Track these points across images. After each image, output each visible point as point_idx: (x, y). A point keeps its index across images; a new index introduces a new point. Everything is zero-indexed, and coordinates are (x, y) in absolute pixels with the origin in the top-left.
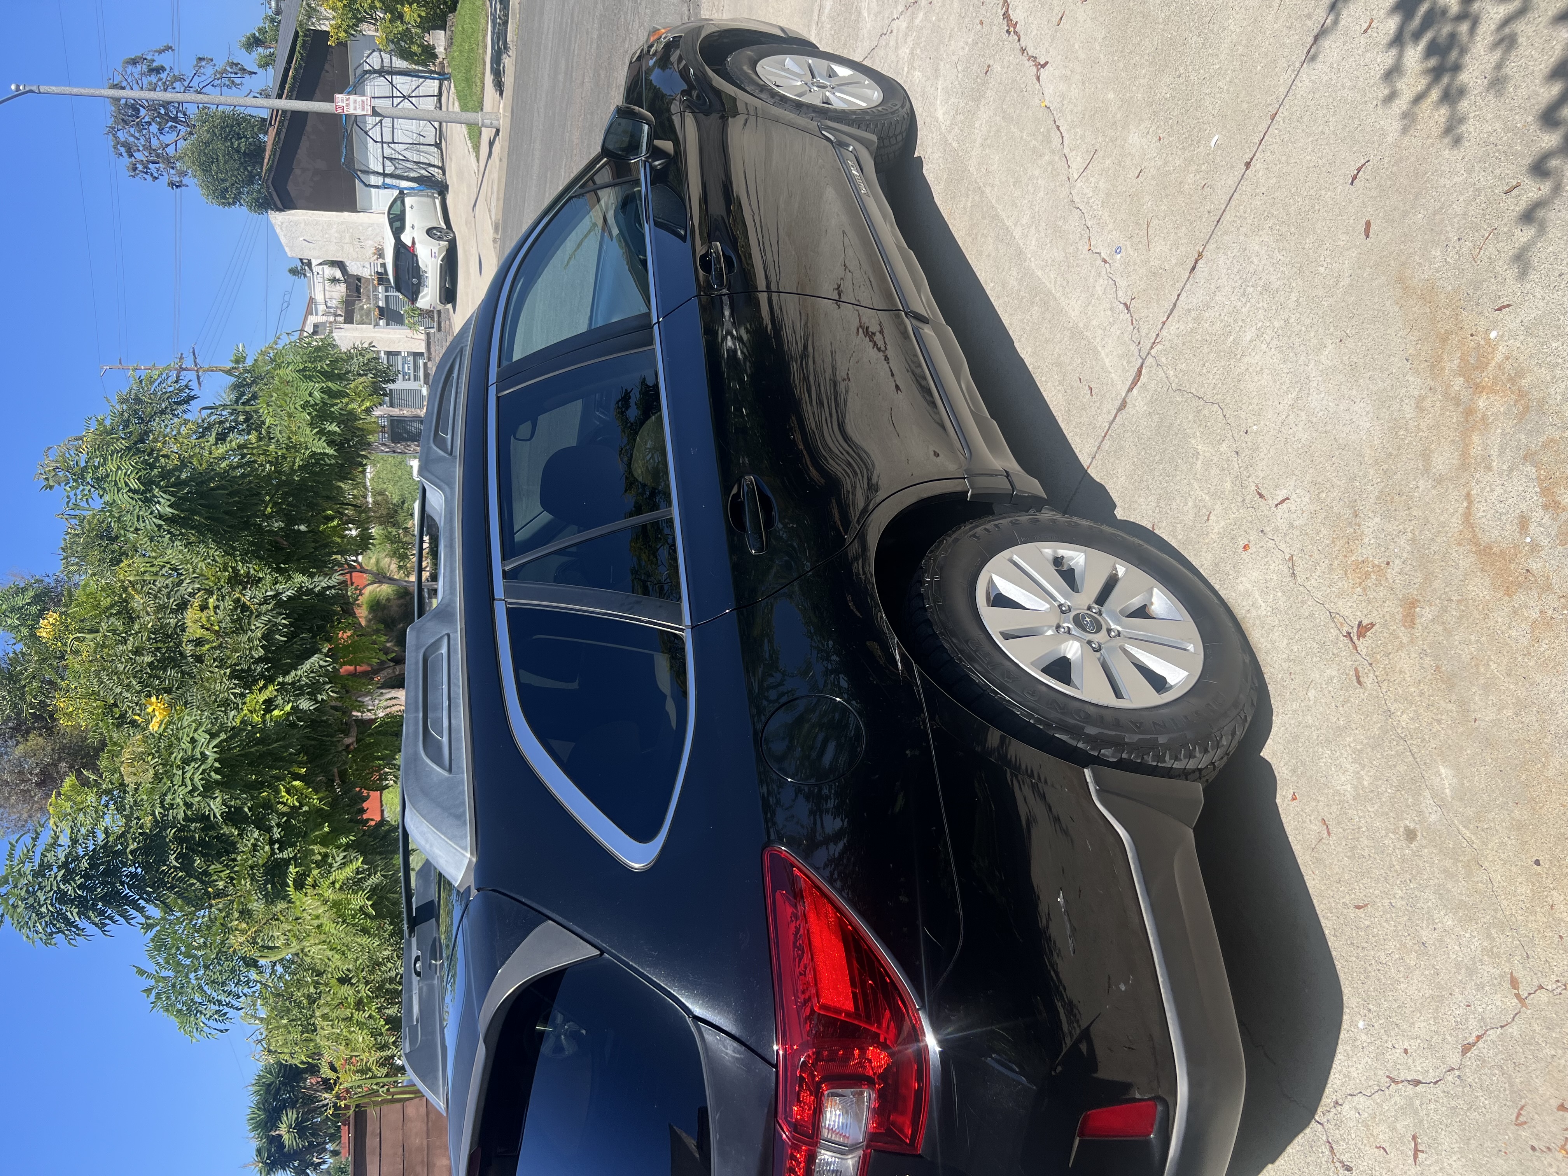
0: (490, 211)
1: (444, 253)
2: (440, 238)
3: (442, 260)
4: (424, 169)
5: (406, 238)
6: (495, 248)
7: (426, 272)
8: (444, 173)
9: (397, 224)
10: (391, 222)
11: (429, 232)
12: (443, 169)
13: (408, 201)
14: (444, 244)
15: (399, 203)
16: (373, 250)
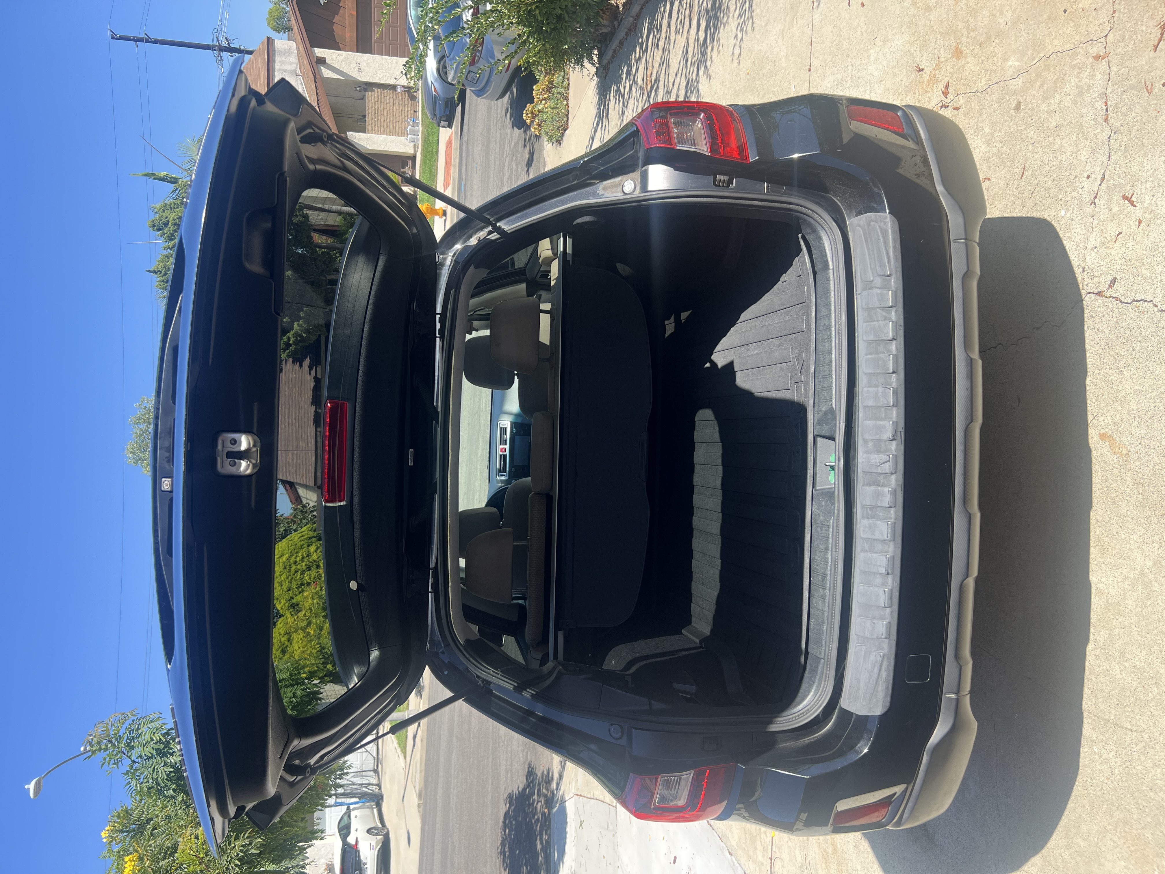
0: (415, 787)
1: (380, 845)
2: (377, 834)
3: (378, 851)
4: (366, 787)
5: (351, 840)
6: (419, 812)
7: (366, 864)
8: (380, 789)
9: (345, 832)
10: (340, 830)
11: (369, 831)
12: (379, 785)
13: (353, 814)
14: (380, 837)
15: (346, 818)
16: (324, 866)
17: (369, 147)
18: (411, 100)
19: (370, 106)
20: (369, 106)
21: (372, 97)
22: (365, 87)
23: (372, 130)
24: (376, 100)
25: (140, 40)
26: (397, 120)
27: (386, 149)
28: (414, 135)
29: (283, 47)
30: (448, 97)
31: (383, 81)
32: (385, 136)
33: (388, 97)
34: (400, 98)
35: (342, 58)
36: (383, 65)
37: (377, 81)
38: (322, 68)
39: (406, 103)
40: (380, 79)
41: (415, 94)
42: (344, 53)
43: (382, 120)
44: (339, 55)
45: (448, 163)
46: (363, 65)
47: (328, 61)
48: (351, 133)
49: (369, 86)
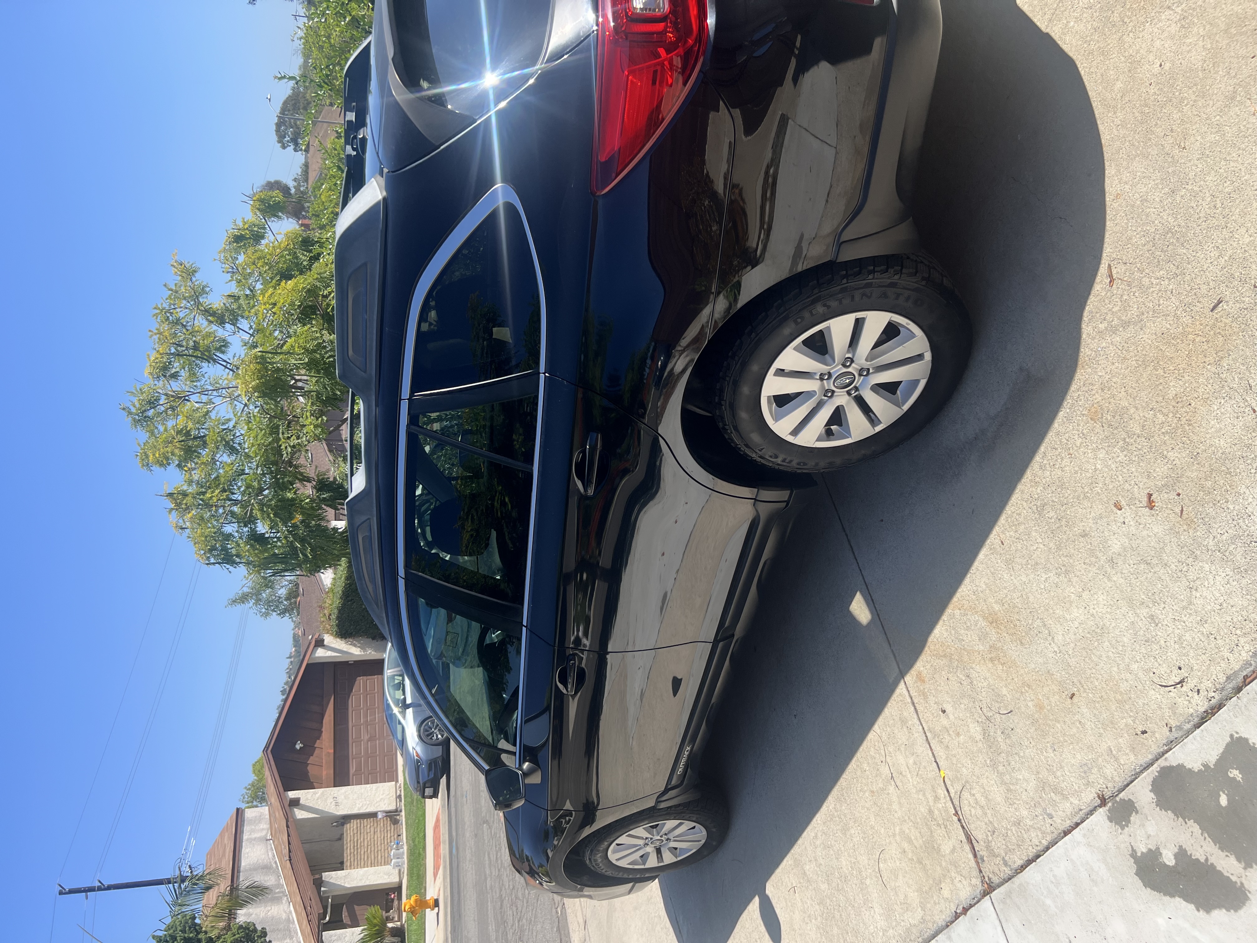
17: (347, 885)
18: (394, 824)
19: (349, 840)
20: (347, 840)
21: (351, 828)
22: (343, 821)
23: (351, 866)
24: (355, 832)
25: (92, 889)
26: (379, 848)
27: (368, 883)
28: (398, 858)
29: (254, 815)
30: (430, 758)
31: (362, 811)
32: (366, 869)
33: (369, 826)
34: (382, 824)
35: (317, 795)
36: (362, 794)
37: (355, 811)
38: (295, 810)
39: (389, 828)
40: (359, 809)
41: (398, 817)
42: (320, 791)
43: (362, 853)
44: (315, 793)
45: (436, 847)
46: (341, 799)
47: (302, 802)
48: (327, 873)
49: (346, 819)
